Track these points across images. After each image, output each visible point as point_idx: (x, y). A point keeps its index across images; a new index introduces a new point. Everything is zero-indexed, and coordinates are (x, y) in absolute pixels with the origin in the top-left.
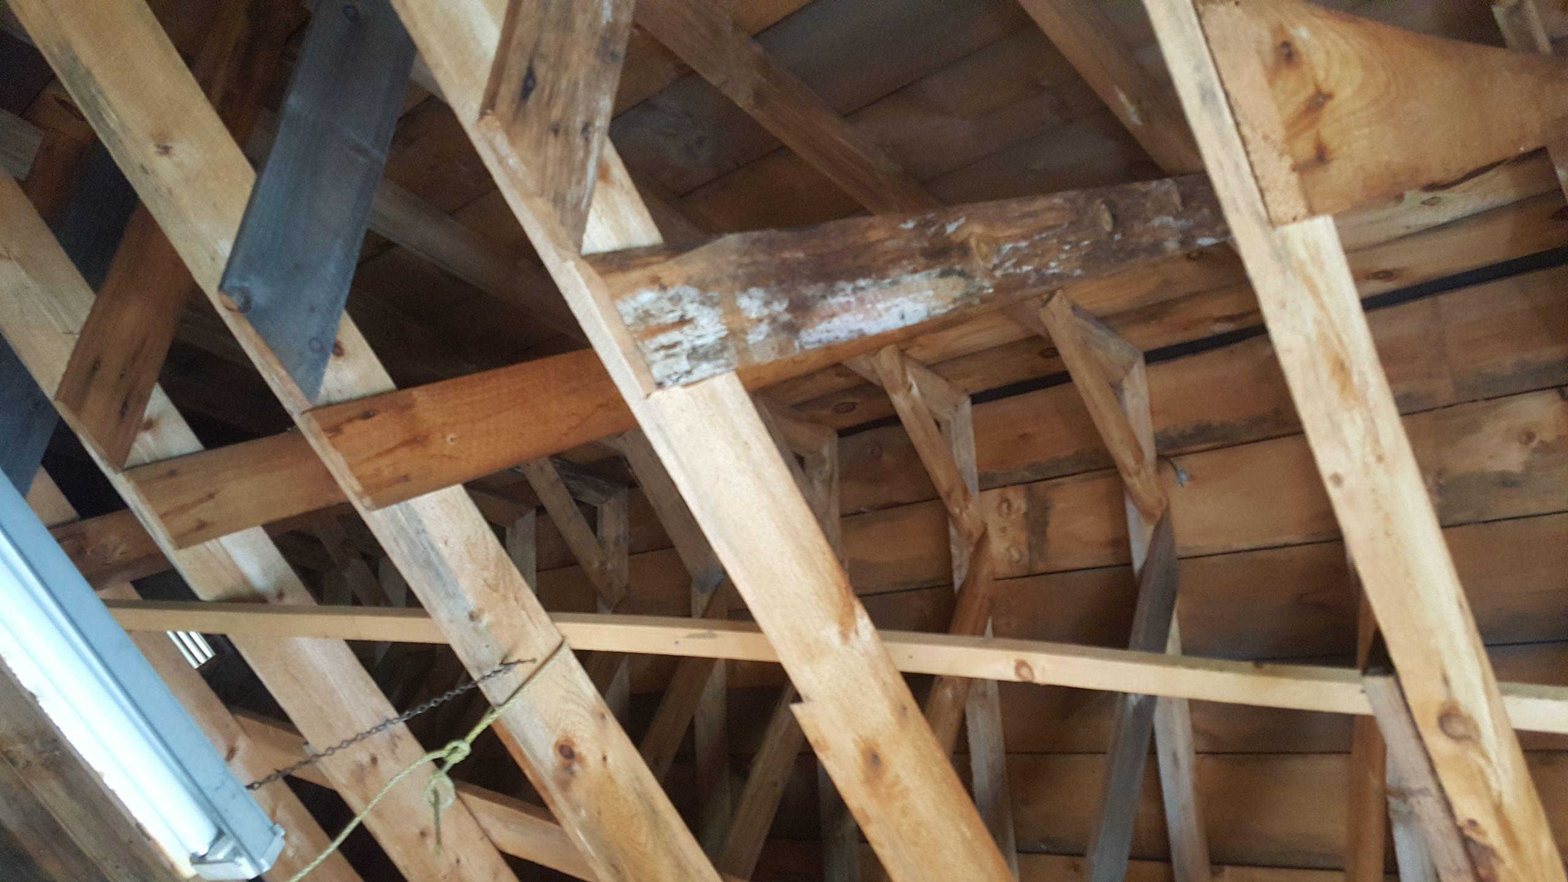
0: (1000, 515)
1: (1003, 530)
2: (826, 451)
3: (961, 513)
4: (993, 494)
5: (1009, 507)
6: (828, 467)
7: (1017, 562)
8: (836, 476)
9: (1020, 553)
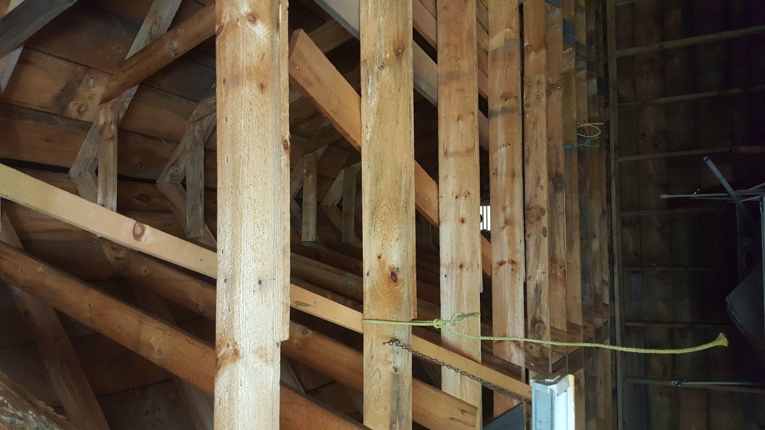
0: (88, 106)
1: (90, 98)
2: (168, 179)
3: (111, 123)
4: (86, 117)
5: (80, 107)
6: (171, 171)
7: (93, 77)
8: (169, 164)
9: (88, 81)
